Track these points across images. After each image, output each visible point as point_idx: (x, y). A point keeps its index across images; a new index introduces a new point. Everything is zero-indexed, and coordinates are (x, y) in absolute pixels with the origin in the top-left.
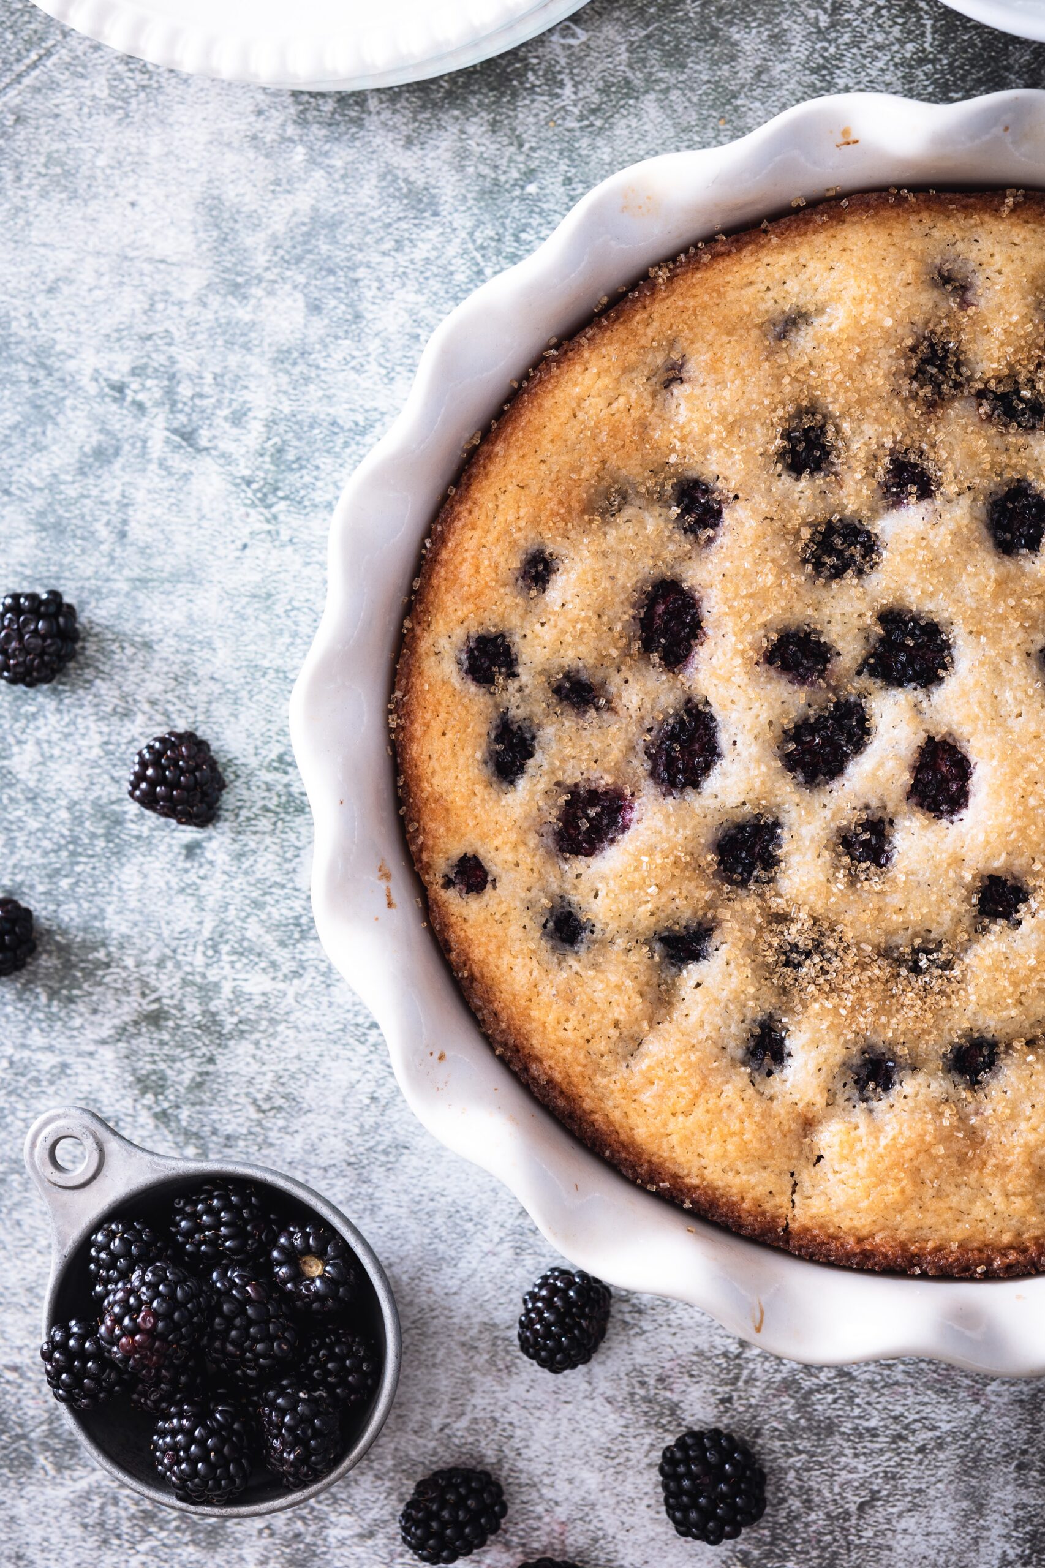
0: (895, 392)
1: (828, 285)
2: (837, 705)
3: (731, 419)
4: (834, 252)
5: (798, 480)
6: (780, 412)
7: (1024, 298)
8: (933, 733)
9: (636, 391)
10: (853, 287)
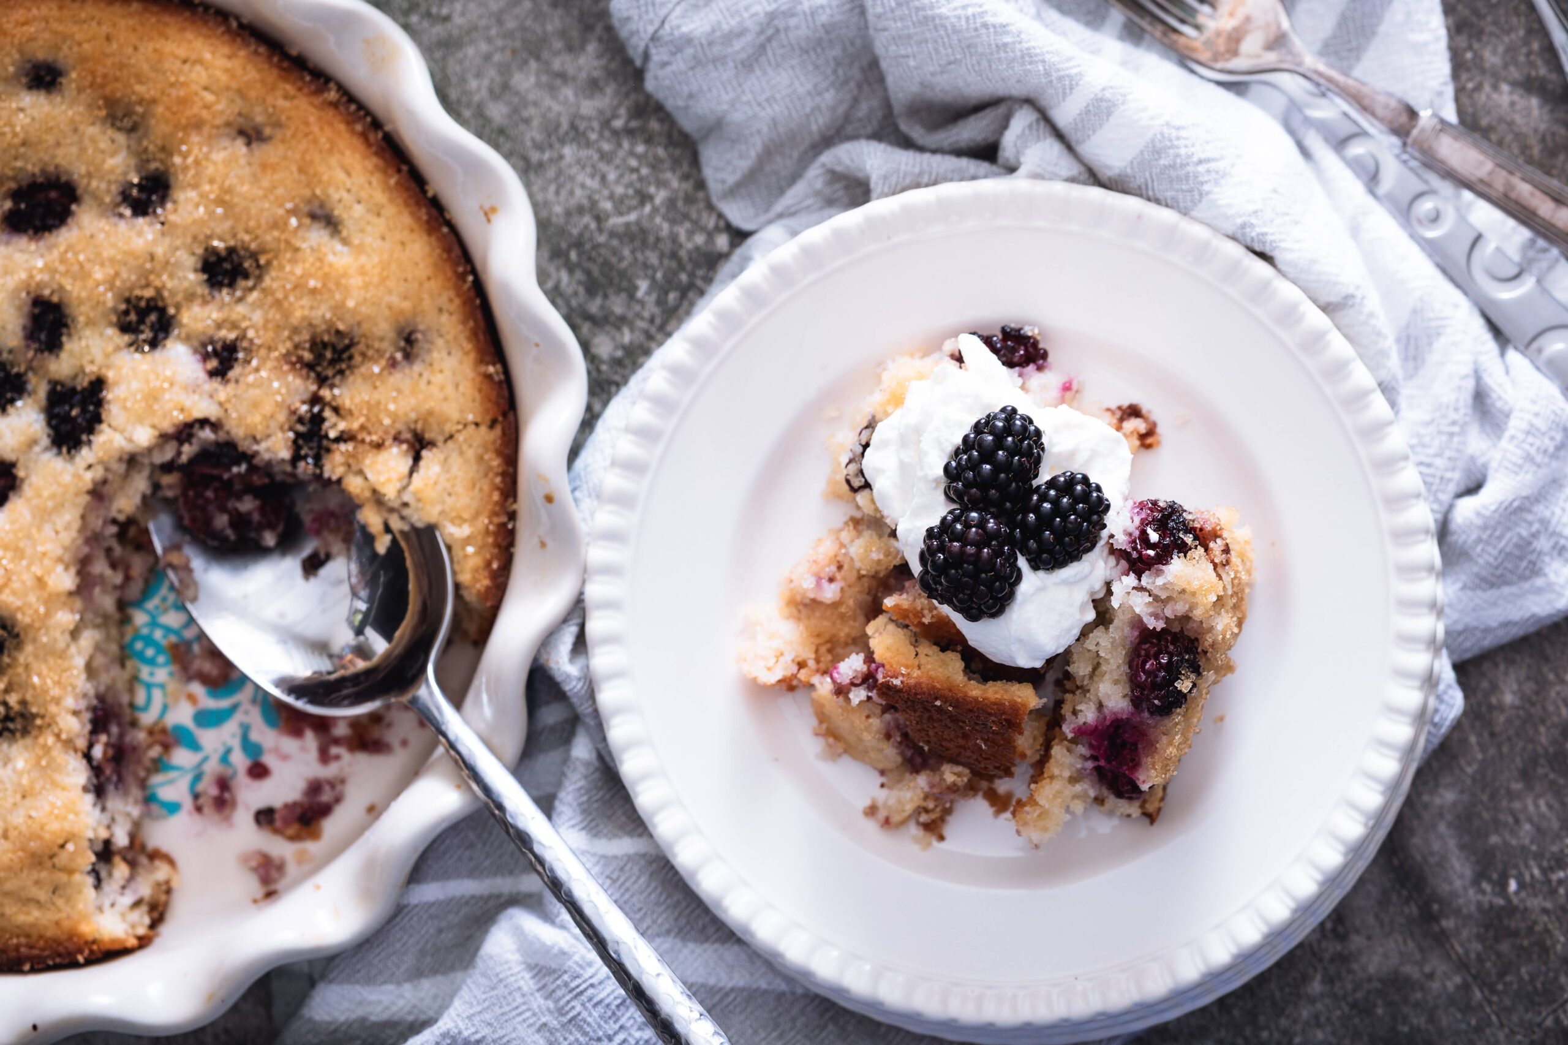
0: (295, 330)
1: (368, 240)
2: (19, 376)
3: (227, 198)
4: (398, 235)
5: (196, 271)
6: (247, 238)
7: (412, 410)
8: (19, 465)
9: (224, 108)
10: (371, 261)
